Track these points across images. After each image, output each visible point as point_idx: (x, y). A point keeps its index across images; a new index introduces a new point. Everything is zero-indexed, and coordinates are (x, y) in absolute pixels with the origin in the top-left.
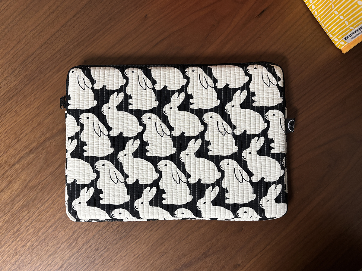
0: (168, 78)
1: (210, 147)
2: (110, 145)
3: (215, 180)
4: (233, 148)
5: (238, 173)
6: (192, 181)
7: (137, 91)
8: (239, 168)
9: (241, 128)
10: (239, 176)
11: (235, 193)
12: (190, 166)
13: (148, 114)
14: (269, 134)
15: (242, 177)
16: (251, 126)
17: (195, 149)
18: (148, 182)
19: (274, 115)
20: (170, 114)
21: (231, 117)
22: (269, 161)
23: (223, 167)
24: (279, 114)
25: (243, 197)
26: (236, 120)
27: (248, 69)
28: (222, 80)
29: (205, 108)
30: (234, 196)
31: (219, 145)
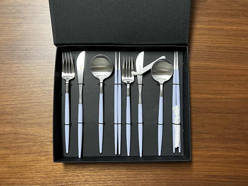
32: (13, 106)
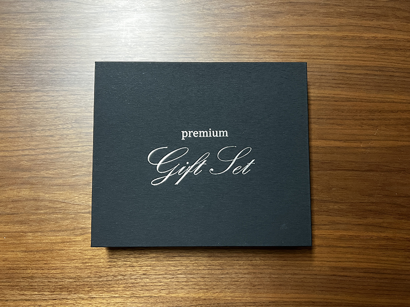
32: (32, 157)
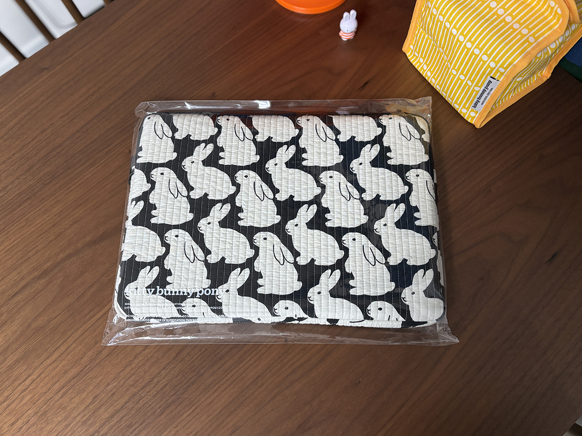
0: (274, 127)
1: (328, 216)
2: (189, 210)
3: (335, 260)
4: (362, 218)
5: (368, 252)
6: (301, 261)
7: (232, 142)
8: (369, 245)
9: (372, 192)
10: (370, 256)
11: (364, 280)
12: (300, 240)
13: (245, 171)
14: (412, 200)
15: (375, 258)
16: (386, 190)
17: (308, 218)
18: (238, 261)
19: (418, 176)
20: (275, 172)
21: (358, 177)
22: (413, 237)
23: (347, 243)
24: (424, 175)
25: (376, 286)
26: (365, 181)
27: (380, 119)
28: (346, 131)
29: (323, 165)
30: (363, 284)
31: (341, 214)
